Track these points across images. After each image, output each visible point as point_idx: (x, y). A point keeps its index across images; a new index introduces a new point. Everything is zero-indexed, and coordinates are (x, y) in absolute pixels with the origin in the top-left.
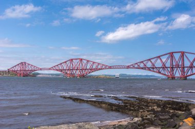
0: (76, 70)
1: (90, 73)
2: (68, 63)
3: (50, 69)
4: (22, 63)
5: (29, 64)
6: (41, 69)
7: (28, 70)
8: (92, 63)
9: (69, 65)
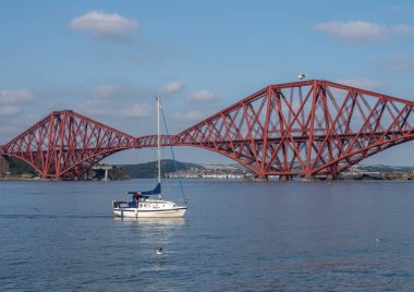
0: (299, 140)
1: (365, 154)
2: (256, 104)
3: (177, 140)
4: (57, 115)
5: (86, 121)
6: (138, 143)
7: (86, 150)
8: (372, 101)
9: (262, 119)
